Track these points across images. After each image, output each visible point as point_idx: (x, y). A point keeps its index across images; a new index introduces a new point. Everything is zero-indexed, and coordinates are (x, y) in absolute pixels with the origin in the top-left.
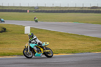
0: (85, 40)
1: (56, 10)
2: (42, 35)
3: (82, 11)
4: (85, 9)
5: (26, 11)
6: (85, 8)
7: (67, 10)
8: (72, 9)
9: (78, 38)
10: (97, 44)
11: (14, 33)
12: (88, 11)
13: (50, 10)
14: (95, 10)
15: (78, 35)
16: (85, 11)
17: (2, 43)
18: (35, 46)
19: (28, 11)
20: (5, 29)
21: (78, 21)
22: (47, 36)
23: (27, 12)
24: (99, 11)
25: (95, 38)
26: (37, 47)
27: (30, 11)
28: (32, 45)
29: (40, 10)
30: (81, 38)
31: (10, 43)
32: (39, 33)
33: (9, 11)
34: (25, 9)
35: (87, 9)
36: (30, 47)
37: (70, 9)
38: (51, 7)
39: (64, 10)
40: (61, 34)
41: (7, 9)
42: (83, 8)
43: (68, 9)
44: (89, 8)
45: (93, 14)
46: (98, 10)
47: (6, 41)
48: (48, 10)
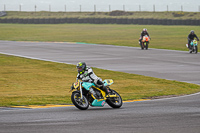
1: (41, 17)
2: (13, 69)
3: (94, 19)
4: (99, 16)
6: (99, 13)
7: (62, 17)
8: (74, 16)
10: (122, 85)
13: (30, 17)
14: (119, 17)
16: (99, 19)
18: (92, 87)
21: (84, 39)
24: (126, 19)
25: (119, 73)
29: (9, 17)
32: (8, 64)
35: (102, 16)
37: (69, 17)
38: (32, 13)
39: (58, 17)
40: (51, 66)
42: (94, 13)
43: (65, 16)
44: (106, 13)
46: (124, 17)
48: (25, 18)
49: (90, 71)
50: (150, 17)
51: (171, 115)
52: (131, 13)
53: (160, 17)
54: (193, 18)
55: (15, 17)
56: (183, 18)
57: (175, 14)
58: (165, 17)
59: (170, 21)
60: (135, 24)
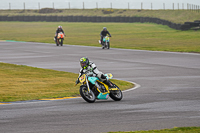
0: (29, 76)
3: (23, 17)
4: (29, 14)
6: (29, 11)
8: (3, 14)
9: (15, 71)
10: (52, 83)
12: (34, 17)
14: (48, 15)
15: (16, 66)
18: (97, 81)
24: (56, 17)
26: (99, 83)
28: (93, 80)
30: (21, 72)
35: (32, 14)
36: (90, 83)
42: (23, 11)
44: (36, 11)
45: (45, 23)
46: (53, 14)
49: (94, 66)
50: (79, 14)
51: (101, 112)
52: (61, 11)
53: (89, 14)
54: (122, 15)
56: (113, 15)
57: (105, 11)
58: (95, 14)
59: (100, 18)
60: (64, 21)
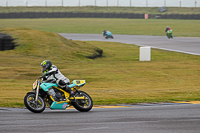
2: (174, 64)
5: (142, 16)
11: (119, 60)
13: (190, 13)
17: (96, 80)
18: (53, 87)
19: (146, 16)
20: (101, 52)
22: (185, 66)
23: (144, 18)
26: (56, 91)
27: (150, 17)
29: (169, 13)
31: (111, 80)
32: (169, 60)
33: (108, 16)
34: (141, 12)
41: (105, 11)
47: (104, 76)
48: (185, 13)
49: (54, 70)
55: (175, 12)
